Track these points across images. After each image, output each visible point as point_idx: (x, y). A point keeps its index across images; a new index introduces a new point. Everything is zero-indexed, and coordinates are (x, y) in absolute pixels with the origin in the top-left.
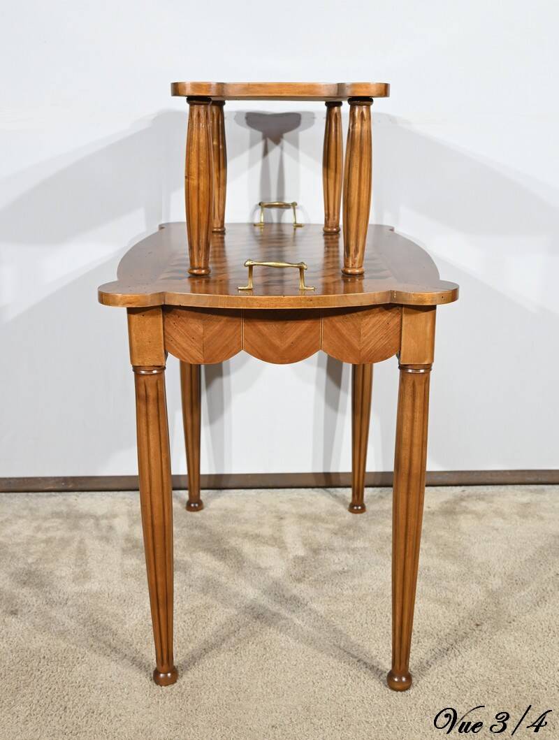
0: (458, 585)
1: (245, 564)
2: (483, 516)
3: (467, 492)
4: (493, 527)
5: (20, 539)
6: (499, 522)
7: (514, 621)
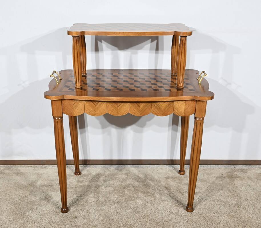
0: (236, 209)
1: (157, 198)
2: (243, 179)
3: (236, 168)
4: (248, 184)
5: (73, 185)
6: (249, 182)
7: (259, 225)
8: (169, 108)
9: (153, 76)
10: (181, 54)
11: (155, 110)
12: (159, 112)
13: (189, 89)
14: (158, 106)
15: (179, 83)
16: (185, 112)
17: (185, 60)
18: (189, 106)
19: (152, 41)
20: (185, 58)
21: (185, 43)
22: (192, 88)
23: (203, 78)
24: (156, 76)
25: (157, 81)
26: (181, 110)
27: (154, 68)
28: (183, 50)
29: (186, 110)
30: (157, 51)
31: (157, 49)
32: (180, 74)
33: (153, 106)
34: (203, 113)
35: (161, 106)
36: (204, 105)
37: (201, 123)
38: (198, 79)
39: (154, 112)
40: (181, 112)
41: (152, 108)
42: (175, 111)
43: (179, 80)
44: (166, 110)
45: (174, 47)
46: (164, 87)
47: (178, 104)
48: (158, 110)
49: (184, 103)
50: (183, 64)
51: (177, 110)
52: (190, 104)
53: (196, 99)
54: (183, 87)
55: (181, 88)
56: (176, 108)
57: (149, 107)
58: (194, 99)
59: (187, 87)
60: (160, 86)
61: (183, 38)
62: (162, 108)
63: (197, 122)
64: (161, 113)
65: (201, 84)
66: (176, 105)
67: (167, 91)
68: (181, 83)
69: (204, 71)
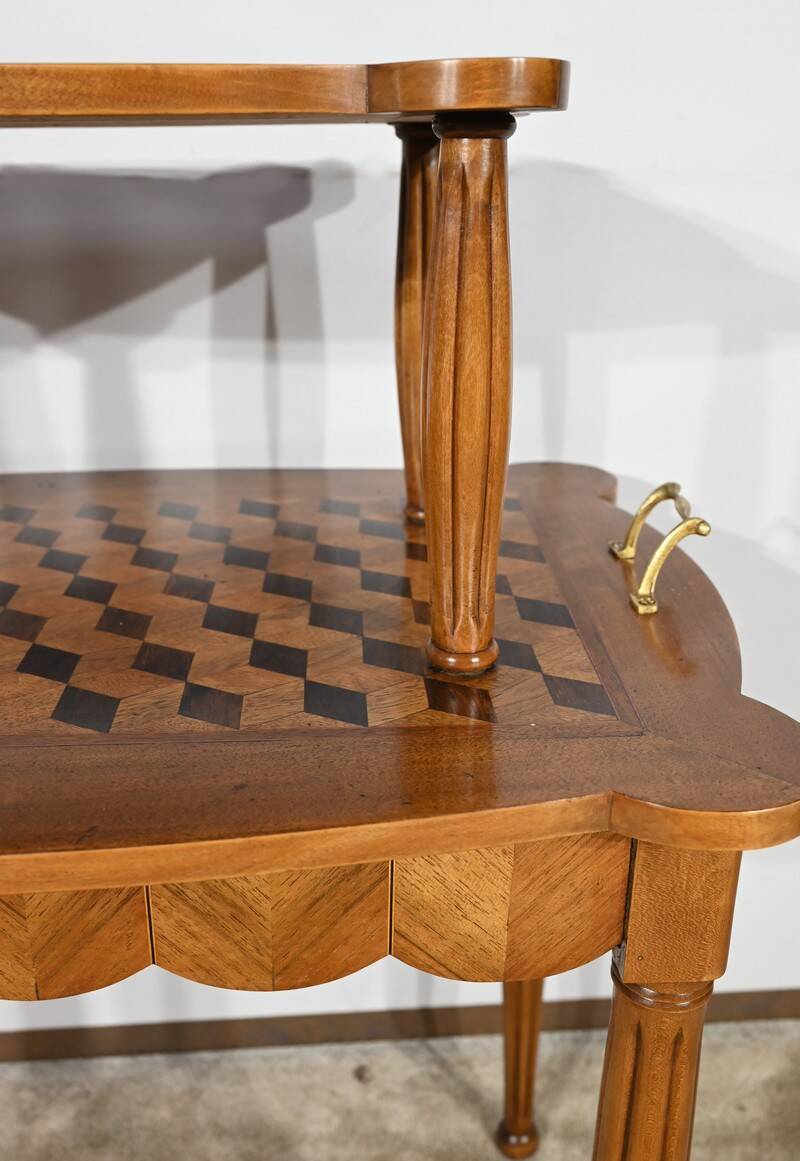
8: (346, 910)
10: (451, 326)
11: (193, 935)
12: (232, 957)
13: (547, 678)
14: (223, 899)
15: (447, 620)
16: (511, 943)
17: (497, 384)
20: (498, 364)
21: (487, 208)
22: (582, 657)
26: (467, 927)
28: (475, 278)
29: (527, 925)
32: (450, 533)
33: (164, 902)
34: (700, 943)
35: (256, 894)
36: (713, 873)
37: (681, 1029)
38: (624, 552)
39: (184, 960)
40: (474, 944)
41: (161, 922)
42: (413, 938)
43: (450, 596)
44: (316, 930)
45: (416, 292)
46: (309, 663)
47: (439, 871)
48: (227, 938)
49: (502, 862)
50: (478, 436)
51: (427, 926)
52: (567, 869)
53: (625, 826)
54: (486, 663)
55: (469, 671)
56: (413, 909)
57: (125, 908)
58: (611, 826)
59: (536, 650)
60: (271, 640)
61: (465, 141)
62: (265, 919)
63: (643, 1023)
64: (261, 965)
65: (654, 609)
66: (415, 876)
67: (317, 725)
68: (468, 619)
69: (674, 486)
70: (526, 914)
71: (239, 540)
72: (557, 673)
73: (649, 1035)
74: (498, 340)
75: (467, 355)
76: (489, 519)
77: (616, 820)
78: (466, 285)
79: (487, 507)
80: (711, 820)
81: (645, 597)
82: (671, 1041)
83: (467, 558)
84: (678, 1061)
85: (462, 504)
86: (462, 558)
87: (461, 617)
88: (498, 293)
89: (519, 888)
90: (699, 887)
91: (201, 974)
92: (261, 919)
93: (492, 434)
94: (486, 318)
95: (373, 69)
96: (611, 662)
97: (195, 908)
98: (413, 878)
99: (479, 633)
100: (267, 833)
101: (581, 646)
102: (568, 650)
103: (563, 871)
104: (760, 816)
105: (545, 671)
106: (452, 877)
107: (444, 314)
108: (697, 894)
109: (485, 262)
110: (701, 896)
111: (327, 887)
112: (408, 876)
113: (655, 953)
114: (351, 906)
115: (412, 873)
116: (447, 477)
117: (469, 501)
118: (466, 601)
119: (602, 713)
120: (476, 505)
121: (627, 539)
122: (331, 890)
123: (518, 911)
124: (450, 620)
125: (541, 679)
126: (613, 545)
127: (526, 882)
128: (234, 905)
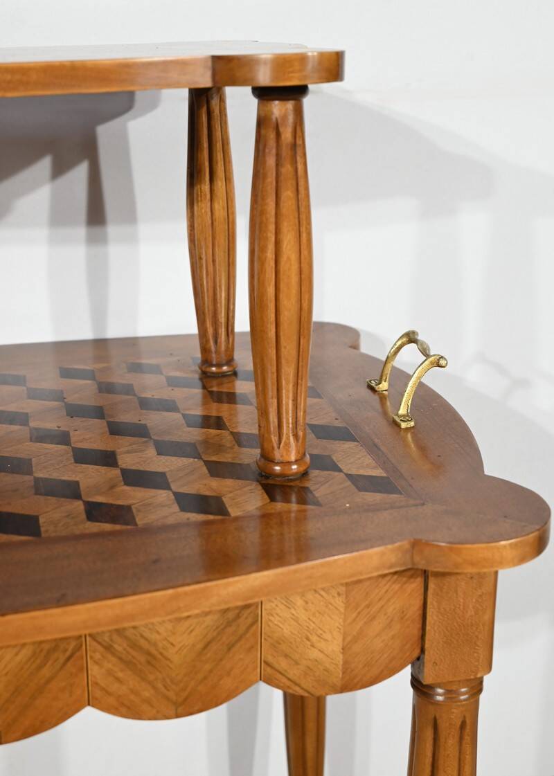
8: (229, 649)
9: (83, 392)
10: (272, 227)
11: (118, 680)
12: (146, 694)
13: (349, 476)
14: (140, 648)
15: (274, 439)
16: (346, 662)
17: (305, 267)
18: (374, 618)
19: (59, 170)
20: (305, 252)
21: (294, 146)
22: (369, 460)
23: (421, 386)
24: (106, 388)
25: (116, 430)
26: (314, 654)
27: (87, 334)
28: (288, 194)
29: (356, 648)
30: (97, 230)
31: (96, 214)
32: (275, 374)
33: (97, 656)
34: (475, 649)
35: (165, 643)
36: (480, 596)
37: (465, 717)
38: (380, 386)
39: (111, 700)
40: (319, 666)
41: (94, 670)
42: (276, 666)
43: (276, 420)
44: (207, 667)
45: (205, 195)
46: (170, 480)
47: (294, 612)
48: (143, 679)
49: (338, 602)
50: (294, 302)
51: (286, 656)
52: (382, 603)
53: (423, 562)
54: (302, 469)
55: (292, 475)
56: (276, 644)
57: (69, 664)
58: (413, 563)
59: (334, 458)
60: (134, 468)
61: (277, 102)
62: (171, 662)
63: (437, 717)
64: (168, 699)
65: (412, 424)
66: (278, 618)
67: (194, 519)
68: (289, 437)
69: (414, 332)
70: (355, 639)
71: (73, 399)
72: (354, 472)
73: (443, 725)
74: (304, 235)
75: (284, 246)
76: (302, 362)
77: (417, 559)
78: (282, 199)
79: (301, 353)
80: (479, 550)
81: (403, 416)
82: (458, 726)
83: (288, 391)
84: (464, 742)
85: (284, 352)
86: (284, 391)
87: (284, 435)
88: (303, 204)
89: (349, 621)
90: (471, 606)
91: (124, 710)
92: (168, 662)
93: (303, 301)
94: (297, 221)
95: (216, 59)
96: (390, 461)
97: (120, 659)
98: (276, 620)
99: (296, 446)
100: (188, 584)
101: (365, 453)
102: (358, 456)
103: (379, 605)
104: (511, 544)
105: (345, 471)
106: (303, 616)
107: (267, 219)
108: (471, 612)
109: (294, 183)
110: (473, 613)
111: (215, 634)
112: (271, 618)
113: (445, 659)
114: (233, 645)
115: (275, 616)
116: (272, 333)
117: (289, 349)
118: (288, 423)
119: (392, 493)
120: (294, 353)
121: (382, 376)
122: (219, 634)
123: (349, 639)
124: (277, 438)
125: (344, 476)
126: (370, 381)
127: (354, 615)
128: (149, 653)
